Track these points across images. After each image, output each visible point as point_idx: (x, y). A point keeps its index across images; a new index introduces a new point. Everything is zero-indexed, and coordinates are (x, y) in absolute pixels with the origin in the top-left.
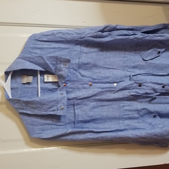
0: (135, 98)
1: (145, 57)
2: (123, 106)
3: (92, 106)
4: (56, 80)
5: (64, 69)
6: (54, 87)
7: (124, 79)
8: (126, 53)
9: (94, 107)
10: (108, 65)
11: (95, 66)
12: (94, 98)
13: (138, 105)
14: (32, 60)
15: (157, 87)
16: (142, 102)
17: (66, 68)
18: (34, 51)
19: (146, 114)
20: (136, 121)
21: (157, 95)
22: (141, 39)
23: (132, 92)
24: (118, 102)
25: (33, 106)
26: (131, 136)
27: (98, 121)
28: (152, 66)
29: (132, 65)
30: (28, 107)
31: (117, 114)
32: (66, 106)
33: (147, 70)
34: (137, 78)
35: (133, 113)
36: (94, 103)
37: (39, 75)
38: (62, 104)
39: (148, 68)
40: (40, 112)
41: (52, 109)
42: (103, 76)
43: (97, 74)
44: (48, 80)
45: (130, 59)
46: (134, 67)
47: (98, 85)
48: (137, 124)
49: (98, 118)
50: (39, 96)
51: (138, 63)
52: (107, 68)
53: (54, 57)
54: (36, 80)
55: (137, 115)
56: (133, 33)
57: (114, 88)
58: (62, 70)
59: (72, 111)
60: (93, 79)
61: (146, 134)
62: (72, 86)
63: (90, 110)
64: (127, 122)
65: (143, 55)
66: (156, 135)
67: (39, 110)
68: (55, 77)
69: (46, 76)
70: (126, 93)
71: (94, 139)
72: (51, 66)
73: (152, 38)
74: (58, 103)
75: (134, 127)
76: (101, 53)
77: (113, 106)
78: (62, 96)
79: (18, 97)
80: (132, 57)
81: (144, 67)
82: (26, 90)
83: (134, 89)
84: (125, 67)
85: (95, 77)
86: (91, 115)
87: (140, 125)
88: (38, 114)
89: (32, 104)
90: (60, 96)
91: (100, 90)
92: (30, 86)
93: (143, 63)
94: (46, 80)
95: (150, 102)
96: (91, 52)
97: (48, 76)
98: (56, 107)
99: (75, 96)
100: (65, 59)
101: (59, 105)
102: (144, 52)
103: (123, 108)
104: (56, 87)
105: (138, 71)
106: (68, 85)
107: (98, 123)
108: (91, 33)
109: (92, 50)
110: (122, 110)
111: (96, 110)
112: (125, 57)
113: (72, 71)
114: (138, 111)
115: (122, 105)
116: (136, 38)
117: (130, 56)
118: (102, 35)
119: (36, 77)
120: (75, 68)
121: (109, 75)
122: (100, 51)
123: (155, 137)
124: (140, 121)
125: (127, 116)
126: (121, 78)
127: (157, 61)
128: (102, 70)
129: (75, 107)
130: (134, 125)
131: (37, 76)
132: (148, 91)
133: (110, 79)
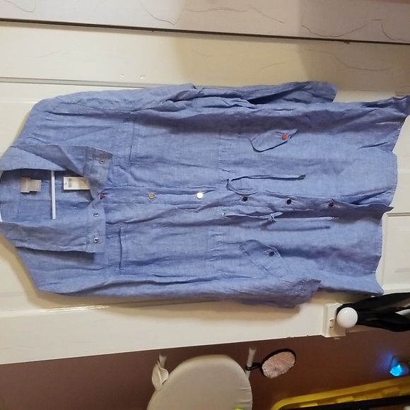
0: (235, 221)
1: (258, 144)
2: (213, 236)
3: (154, 236)
4: (86, 187)
5: (100, 170)
6: (83, 199)
7: (217, 186)
8: (222, 137)
9: (158, 238)
10: (186, 159)
11: (162, 161)
12: (158, 220)
13: (241, 234)
14: (39, 152)
15: (277, 202)
16: (249, 227)
17: (103, 167)
18: (44, 133)
19: (256, 249)
20: (238, 261)
21: (275, 217)
22: (248, 115)
23: (231, 211)
24: (203, 228)
25: (42, 236)
26: (222, 291)
27: (165, 262)
28: (271, 161)
29: (233, 159)
30: (32, 237)
31: (201, 249)
32: (104, 237)
33: (261, 168)
34: (241, 185)
35: (232, 247)
36: (159, 230)
37: (53, 178)
38: (97, 233)
39: (263, 164)
40: (54, 246)
41: (77, 242)
42: (176, 179)
43: (164, 176)
44: (70, 186)
45: (229, 149)
46: (236, 164)
47: (167, 197)
48: (238, 268)
49: (165, 257)
50: (54, 217)
51: (243, 157)
52: (184, 165)
53: (81, 148)
54: (48, 186)
55: (238, 252)
56: (233, 104)
57: (195, 203)
58: (97, 172)
59: (116, 244)
60: (157, 185)
61: (250, 287)
62: (116, 199)
63: (150, 243)
64: (220, 264)
65: (255, 140)
66: (268, 290)
67: (54, 244)
68: (85, 182)
69: (66, 179)
70: (219, 213)
71: (154, 295)
73: (270, 113)
74: (88, 232)
75: (231, 274)
76: (173, 136)
77: (194, 236)
78: (96, 218)
80: (233, 144)
81: (255, 164)
82: (29, 204)
83: (233, 205)
84: (219, 164)
85: (161, 182)
86: (152, 252)
87: (242, 269)
88: (51, 250)
90: (92, 219)
91: (170, 207)
92: (36, 198)
93: (254, 156)
94: (66, 188)
95: (264, 227)
96: (154, 136)
97: (70, 180)
98: (84, 238)
99: (121, 218)
100: (102, 153)
101: (90, 236)
102: (256, 135)
103: (213, 238)
105: (244, 171)
106: (109, 196)
107: (166, 265)
108: (154, 102)
109: (156, 130)
110: (210, 241)
111: (162, 242)
112: (219, 144)
113: (118, 170)
114: (241, 244)
115: (210, 233)
116: (239, 114)
117: (229, 142)
118: (174, 107)
119: (48, 181)
120: (123, 164)
121: (188, 178)
122: (172, 132)
123: (267, 293)
124: (243, 262)
125: (221, 253)
126: (210, 184)
127: (280, 153)
128: (175, 169)
130: (231, 270)
132: (259, 209)
133: (190, 185)
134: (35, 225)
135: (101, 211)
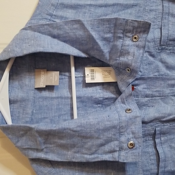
4: (111, 79)
5: (132, 50)
6: (108, 94)
14: (56, 32)
17: (137, 46)
18: (60, 13)
25: (63, 142)
30: (51, 144)
32: (141, 140)
37: (73, 69)
38: (131, 136)
40: (78, 155)
41: (107, 148)
44: (93, 78)
50: (75, 116)
53: (109, 21)
54: (67, 79)
58: (128, 53)
59: (151, 150)
62: (148, 92)
67: (78, 152)
68: (109, 72)
69: (88, 70)
72: (100, 43)
74: (121, 133)
78: (129, 115)
79: (27, 122)
82: (45, 103)
88: (74, 160)
89: (61, 138)
92: (54, 94)
94: (88, 80)
97: (92, 71)
98: (116, 143)
99: (157, 115)
100: (136, 24)
101: (123, 139)
104: (113, 96)
106: (140, 88)
113: (146, 57)
119: (67, 74)
120: (152, 50)
129: (157, 141)
131: (69, 71)
134: (54, 127)
135: (133, 106)
